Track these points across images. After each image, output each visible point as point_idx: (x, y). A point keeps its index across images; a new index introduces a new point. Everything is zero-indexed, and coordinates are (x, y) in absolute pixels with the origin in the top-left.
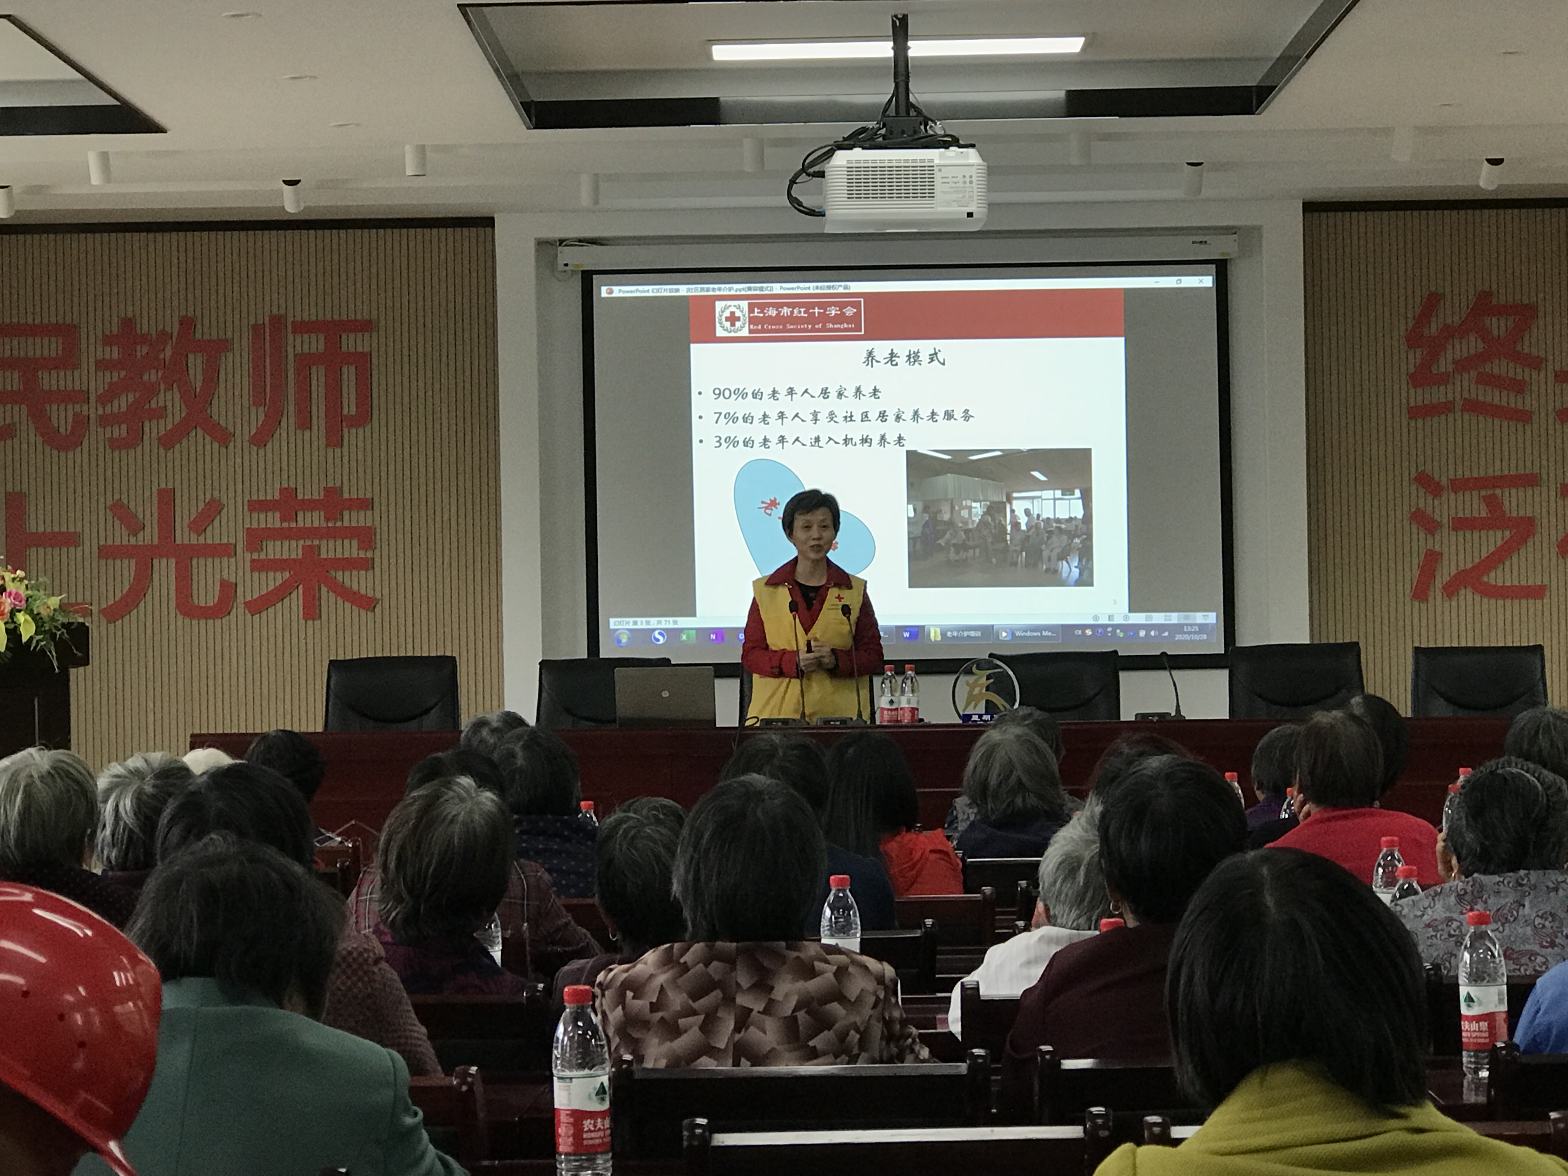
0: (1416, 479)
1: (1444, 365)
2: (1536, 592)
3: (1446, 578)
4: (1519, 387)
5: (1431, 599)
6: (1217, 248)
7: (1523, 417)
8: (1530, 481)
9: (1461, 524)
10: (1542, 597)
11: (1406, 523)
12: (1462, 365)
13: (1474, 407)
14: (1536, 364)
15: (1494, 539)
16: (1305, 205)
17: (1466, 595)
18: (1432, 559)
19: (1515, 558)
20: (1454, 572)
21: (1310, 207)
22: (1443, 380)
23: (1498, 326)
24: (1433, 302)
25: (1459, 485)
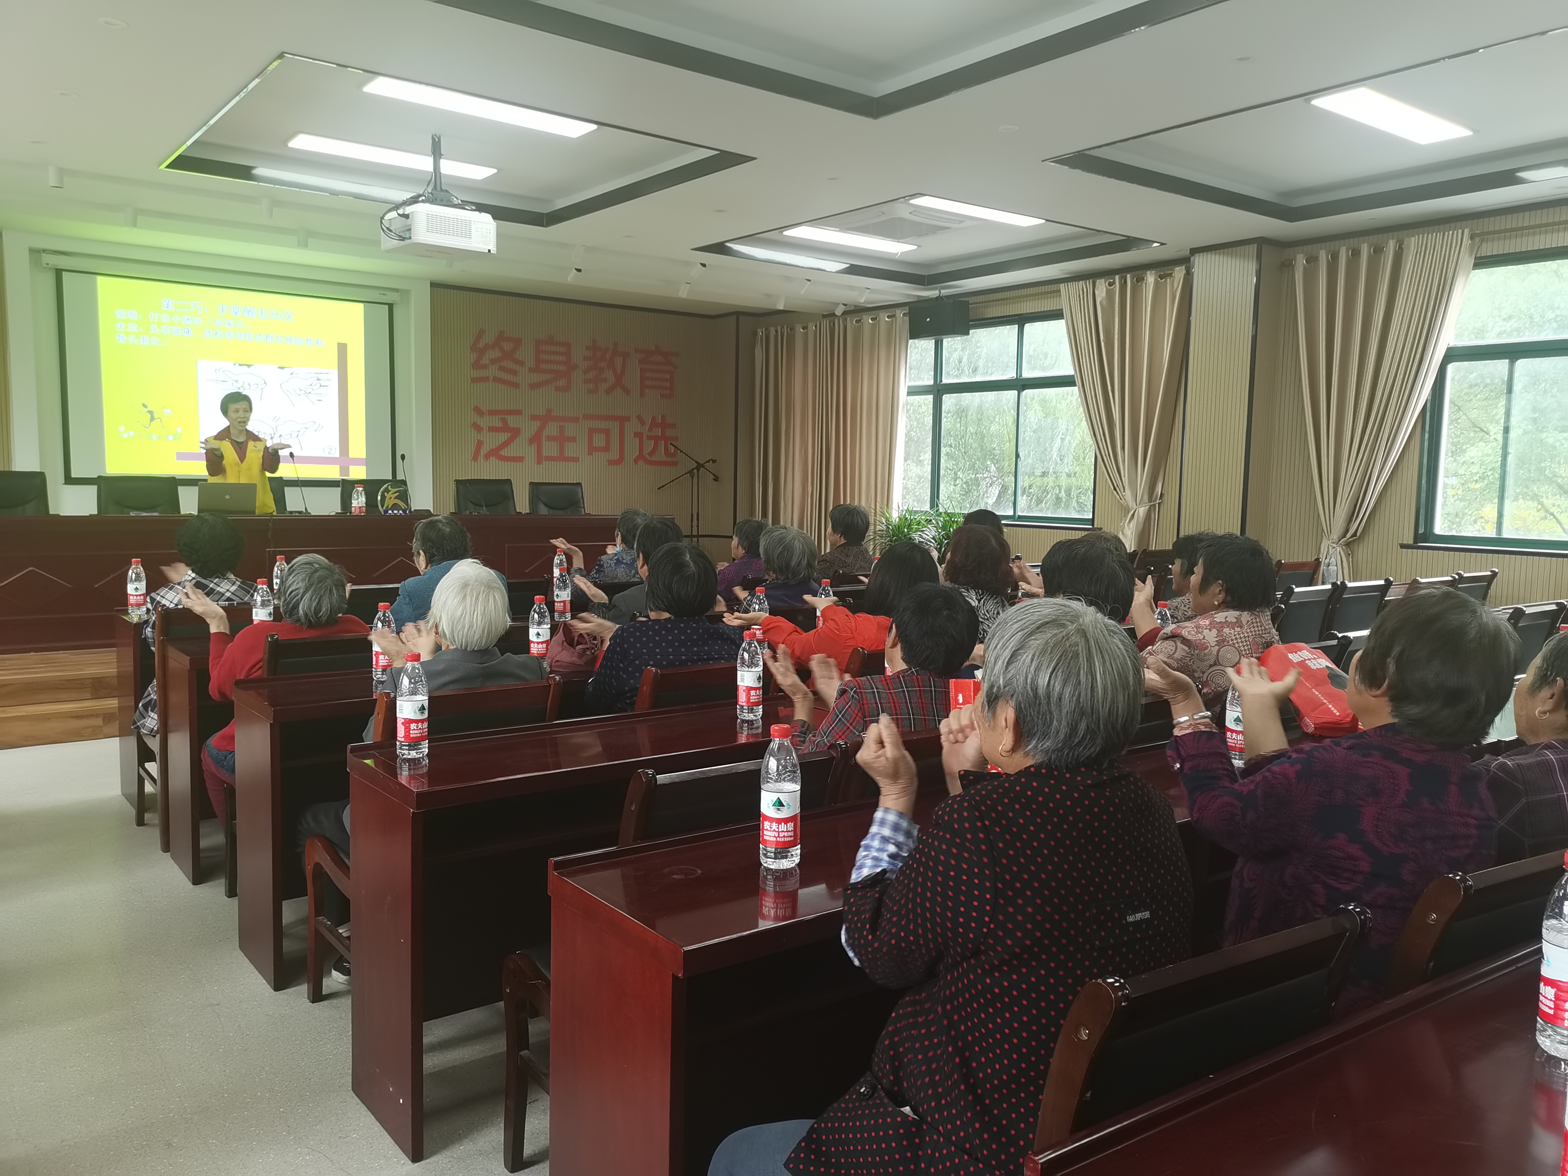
0: (474, 409)
1: (485, 360)
2: (520, 459)
3: (485, 452)
4: (514, 373)
5: (479, 461)
6: (390, 297)
7: (516, 385)
8: (518, 413)
9: (492, 429)
10: (522, 461)
11: (469, 428)
12: (493, 361)
13: (497, 380)
14: (521, 363)
15: (503, 437)
16: (431, 283)
17: (493, 459)
18: (480, 443)
19: (512, 444)
20: (488, 450)
21: (434, 285)
22: (485, 367)
23: (507, 346)
24: (481, 333)
25: (492, 413)
